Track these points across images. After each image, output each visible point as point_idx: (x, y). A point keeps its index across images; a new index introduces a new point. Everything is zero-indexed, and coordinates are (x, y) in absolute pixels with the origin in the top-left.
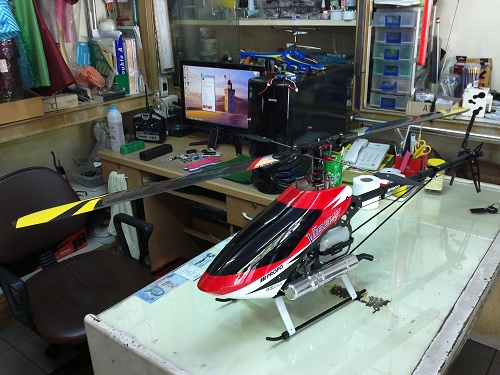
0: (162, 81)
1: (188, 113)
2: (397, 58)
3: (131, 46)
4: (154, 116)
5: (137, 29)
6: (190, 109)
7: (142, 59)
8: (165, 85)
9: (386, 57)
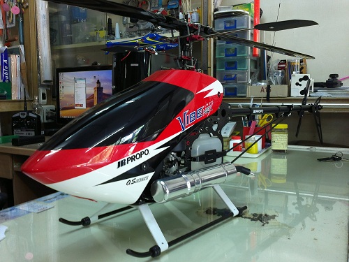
0: (42, 91)
1: (61, 113)
2: (235, 55)
3: (15, 61)
4: (30, 115)
5: (22, 47)
6: (65, 109)
7: (25, 72)
8: (43, 95)
9: (226, 56)
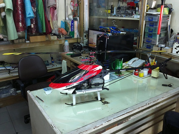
0: (85, 34)
1: (89, 45)
2: (152, 32)
3: (76, 23)
4: (79, 45)
5: (78, 18)
6: (90, 43)
7: (79, 27)
8: (85, 36)
9: (149, 31)
